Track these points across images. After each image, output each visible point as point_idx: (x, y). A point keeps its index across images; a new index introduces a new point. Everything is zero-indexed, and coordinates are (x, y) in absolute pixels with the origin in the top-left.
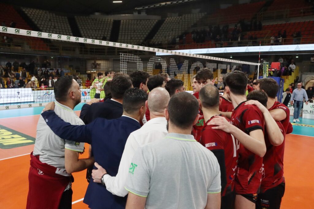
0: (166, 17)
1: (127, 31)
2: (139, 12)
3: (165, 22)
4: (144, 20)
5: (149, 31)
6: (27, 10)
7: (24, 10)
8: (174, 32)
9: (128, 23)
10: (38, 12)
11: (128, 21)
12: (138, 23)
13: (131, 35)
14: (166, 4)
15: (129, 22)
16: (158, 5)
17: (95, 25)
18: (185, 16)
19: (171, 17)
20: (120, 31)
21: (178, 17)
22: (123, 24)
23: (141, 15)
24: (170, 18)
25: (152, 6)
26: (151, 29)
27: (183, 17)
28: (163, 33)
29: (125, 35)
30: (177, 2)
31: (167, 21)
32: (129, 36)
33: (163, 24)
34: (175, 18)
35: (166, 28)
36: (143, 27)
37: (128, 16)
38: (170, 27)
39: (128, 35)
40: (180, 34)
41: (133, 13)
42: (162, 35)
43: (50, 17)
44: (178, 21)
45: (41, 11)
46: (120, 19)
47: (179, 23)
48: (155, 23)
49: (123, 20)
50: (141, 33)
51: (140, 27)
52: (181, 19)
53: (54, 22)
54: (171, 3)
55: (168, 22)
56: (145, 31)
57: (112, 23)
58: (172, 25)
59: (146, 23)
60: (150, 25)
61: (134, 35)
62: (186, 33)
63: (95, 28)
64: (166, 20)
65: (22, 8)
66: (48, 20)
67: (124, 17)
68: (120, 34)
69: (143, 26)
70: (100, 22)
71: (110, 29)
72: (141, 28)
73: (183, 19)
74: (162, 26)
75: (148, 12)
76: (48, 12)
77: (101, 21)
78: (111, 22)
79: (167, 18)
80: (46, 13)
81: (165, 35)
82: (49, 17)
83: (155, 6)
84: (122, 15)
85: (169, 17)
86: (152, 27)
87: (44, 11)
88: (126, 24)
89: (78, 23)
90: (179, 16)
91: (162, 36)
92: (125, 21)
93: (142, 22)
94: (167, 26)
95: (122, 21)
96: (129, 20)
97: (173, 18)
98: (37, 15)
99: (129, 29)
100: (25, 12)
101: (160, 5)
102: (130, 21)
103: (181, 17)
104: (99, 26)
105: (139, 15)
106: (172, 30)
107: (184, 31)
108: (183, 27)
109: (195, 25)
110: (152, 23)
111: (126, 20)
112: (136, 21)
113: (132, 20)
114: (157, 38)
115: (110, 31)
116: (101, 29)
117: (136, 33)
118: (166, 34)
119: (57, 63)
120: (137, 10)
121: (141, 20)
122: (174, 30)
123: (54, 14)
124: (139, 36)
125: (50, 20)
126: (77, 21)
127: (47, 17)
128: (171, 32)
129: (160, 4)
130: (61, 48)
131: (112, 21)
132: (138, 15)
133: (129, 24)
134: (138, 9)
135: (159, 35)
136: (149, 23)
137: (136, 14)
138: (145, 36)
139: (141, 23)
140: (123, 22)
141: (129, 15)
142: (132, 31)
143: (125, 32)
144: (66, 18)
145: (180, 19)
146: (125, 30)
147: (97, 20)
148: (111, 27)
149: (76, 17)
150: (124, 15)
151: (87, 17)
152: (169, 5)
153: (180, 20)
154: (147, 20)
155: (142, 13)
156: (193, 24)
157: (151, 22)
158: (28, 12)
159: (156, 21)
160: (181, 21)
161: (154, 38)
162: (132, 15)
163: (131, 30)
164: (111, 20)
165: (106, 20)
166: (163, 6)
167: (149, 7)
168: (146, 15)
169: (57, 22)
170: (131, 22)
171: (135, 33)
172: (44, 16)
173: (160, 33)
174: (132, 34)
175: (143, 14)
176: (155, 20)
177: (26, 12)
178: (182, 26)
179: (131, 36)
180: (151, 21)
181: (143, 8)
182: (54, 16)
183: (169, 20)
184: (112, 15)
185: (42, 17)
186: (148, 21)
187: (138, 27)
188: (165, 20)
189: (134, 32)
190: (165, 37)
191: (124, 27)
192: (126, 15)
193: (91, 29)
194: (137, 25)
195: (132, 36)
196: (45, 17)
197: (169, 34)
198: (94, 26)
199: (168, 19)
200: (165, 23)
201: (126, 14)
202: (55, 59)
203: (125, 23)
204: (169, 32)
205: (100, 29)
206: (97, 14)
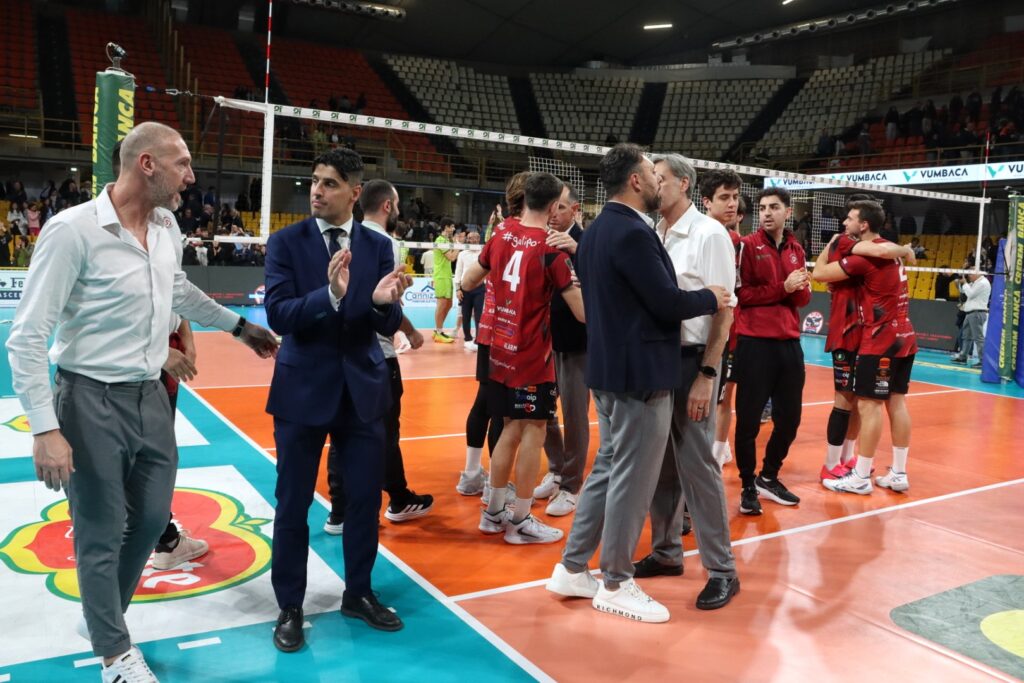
0: (813, 70)
1: (682, 117)
2: (727, 56)
3: (807, 86)
4: (739, 80)
5: (752, 116)
6: (400, 63)
7: (391, 62)
8: (832, 117)
9: (688, 91)
10: (427, 67)
11: (689, 84)
12: (721, 89)
13: (694, 127)
14: (812, 27)
15: (691, 88)
16: (786, 32)
17: (587, 98)
18: (874, 65)
19: (830, 70)
20: (663, 117)
21: (852, 69)
22: (673, 95)
23: (731, 64)
24: (826, 72)
25: (768, 36)
26: (758, 109)
27: (870, 67)
28: (797, 120)
29: (675, 128)
30: (850, 19)
31: (812, 83)
32: (689, 131)
33: (802, 92)
34: (843, 70)
35: (807, 106)
36: (736, 102)
37: (691, 69)
38: (823, 101)
39: (684, 128)
40: (850, 123)
41: (706, 61)
42: (791, 127)
43: (460, 78)
44: (851, 81)
45: (437, 62)
46: (665, 81)
47: (852, 87)
48: (775, 88)
49: (676, 83)
50: (725, 123)
51: (727, 102)
52: (861, 73)
53: (469, 91)
54: (831, 23)
55: (816, 85)
56: (742, 116)
57: (638, 92)
58: (828, 94)
59: (747, 89)
60: (759, 95)
61: (704, 127)
62: (872, 119)
63: (587, 109)
64: (812, 79)
65: (385, 56)
66: (453, 87)
67: (678, 74)
68: (662, 124)
69: (736, 98)
70: (602, 90)
71: (633, 110)
72: (730, 105)
73: (869, 73)
74: (796, 99)
75: (755, 54)
76: (453, 64)
77: (608, 88)
78: (636, 91)
79: (817, 73)
80: (448, 67)
81: (800, 127)
82: (455, 80)
83: (775, 35)
84: (672, 67)
85: (822, 70)
86: (764, 102)
87: (446, 63)
88: (682, 95)
89: (538, 94)
90: (856, 64)
91: (791, 131)
92: (680, 84)
93: (734, 87)
94: (813, 98)
95: (671, 86)
96: (692, 82)
97: (834, 71)
98: (424, 75)
99: (693, 110)
100: (392, 66)
101: (794, 31)
102: (697, 84)
103: (860, 68)
104: (600, 102)
105: (726, 64)
106: (828, 112)
107: (864, 114)
108: (863, 99)
109: (906, 93)
110: (765, 89)
111: (684, 82)
112: (715, 83)
113: (701, 81)
114: (775, 136)
115: (630, 117)
116: (605, 109)
117: (712, 120)
118: (806, 123)
119: (470, 208)
120: (718, 51)
121: (730, 81)
122: (834, 110)
123: (471, 70)
124: (718, 130)
125: (458, 87)
126: (536, 87)
127: (450, 78)
128: (824, 118)
129: (794, 27)
130: (484, 167)
131: (641, 85)
132: (722, 65)
133: (690, 94)
134: (722, 45)
135: (781, 128)
136: (755, 89)
137: (716, 62)
138: (739, 130)
139: (730, 89)
140: (674, 89)
141: (694, 65)
142: (701, 117)
143: (677, 121)
144: (505, 79)
145: (857, 74)
146: (678, 114)
147: (596, 83)
148: (636, 103)
149: (532, 75)
150: (677, 66)
151: (566, 76)
152: (822, 29)
153: (856, 78)
154: (749, 80)
155: (734, 58)
156: (898, 90)
157: (761, 87)
158: (401, 67)
159: (780, 82)
160: (860, 80)
161: (766, 136)
162: (705, 65)
163: (696, 114)
164: (636, 83)
165: (623, 85)
166: (804, 34)
167: (757, 38)
168: (748, 63)
169: (478, 93)
170: (699, 88)
171: (707, 123)
172: (442, 77)
173: (788, 121)
174: (698, 124)
175: (740, 62)
176: (775, 80)
177: (396, 68)
178: (861, 96)
179: (694, 131)
180: (761, 82)
181: (739, 41)
182: (472, 75)
183: (821, 78)
184: (643, 68)
185: (438, 78)
186: (752, 82)
187: (718, 102)
188: (807, 80)
189: (707, 118)
190: (802, 133)
191: (675, 104)
192: (685, 66)
193: (575, 111)
194: (717, 97)
195: (698, 131)
196: (446, 79)
197: (816, 122)
198: (583, 102)
199: (818, 76)
200: (807, 90)
201: (683, 63)
202: (464, 198)
203: (678, 91)
204: (814, 118)
205: (601, 112)
206: (595, 64)
